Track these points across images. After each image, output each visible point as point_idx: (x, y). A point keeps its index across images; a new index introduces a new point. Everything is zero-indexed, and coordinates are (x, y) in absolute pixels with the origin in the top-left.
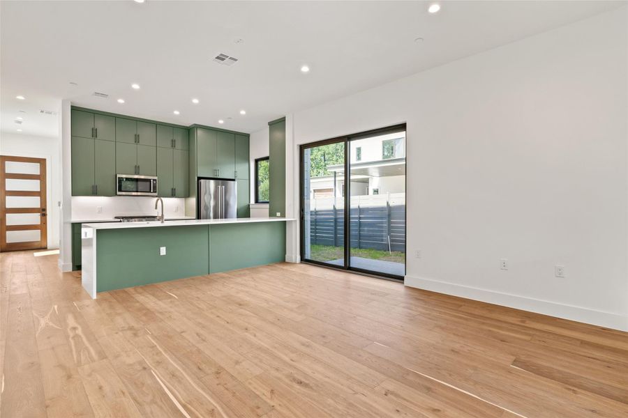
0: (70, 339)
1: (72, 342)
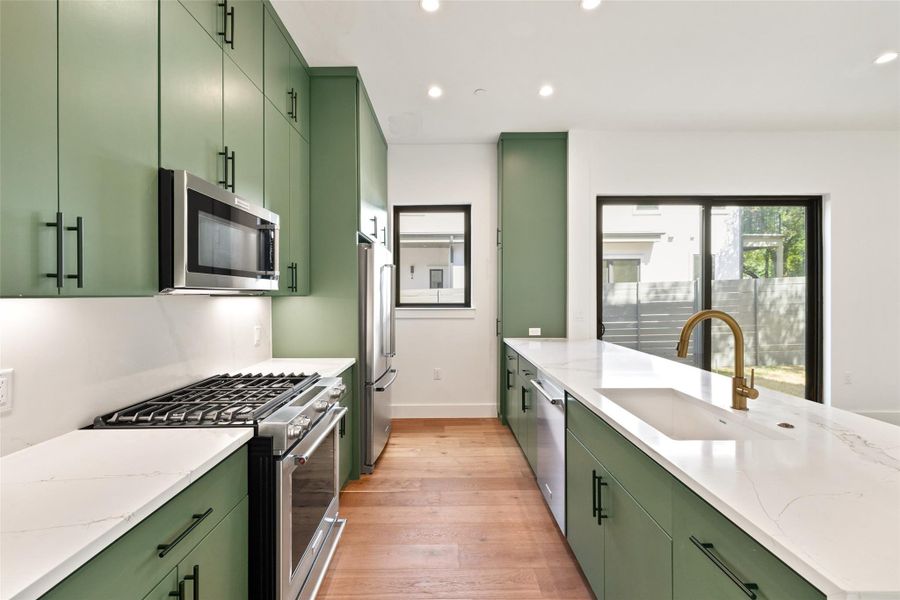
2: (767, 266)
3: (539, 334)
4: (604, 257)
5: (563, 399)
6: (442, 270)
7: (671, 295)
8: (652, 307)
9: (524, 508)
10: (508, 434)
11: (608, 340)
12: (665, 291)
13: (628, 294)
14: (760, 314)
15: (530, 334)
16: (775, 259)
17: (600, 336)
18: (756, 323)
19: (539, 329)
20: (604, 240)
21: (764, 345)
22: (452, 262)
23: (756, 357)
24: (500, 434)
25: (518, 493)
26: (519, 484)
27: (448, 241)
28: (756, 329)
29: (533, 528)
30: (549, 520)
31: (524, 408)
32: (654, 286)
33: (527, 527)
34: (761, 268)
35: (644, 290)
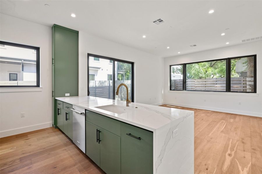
0: (235, 151)
1: (235, 149)
2: (122, 78)
3: (69, 95)
4: (89, 74)
5: (84, 112)
6: (17, 74)
7: (104, 84)
8: (99, 87)
9: (69, 152)
10: (58, 131)
11: (90, 96)
12: (103, 83)
13: (93, 84)
14: (122, 89)
15: (66, 96)
16: (123, 76)
17: (88, 95)
18: (121, 91)
19: (69, 94)
20: (89, 69)
21: (123, 96)
22: (23, 70)
23: (121, 99)
24: (55, 132)
25: (66, 148)
26: (66, 145)
27: (21, 62)
28: (121, 92)
29: (73, 156)
30: (78, 152)
31: (67, 119)
32: (100, 81)
33: (71, 157)
34: (120, 79)
35: (97, 83)
